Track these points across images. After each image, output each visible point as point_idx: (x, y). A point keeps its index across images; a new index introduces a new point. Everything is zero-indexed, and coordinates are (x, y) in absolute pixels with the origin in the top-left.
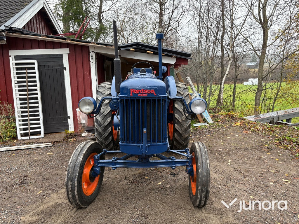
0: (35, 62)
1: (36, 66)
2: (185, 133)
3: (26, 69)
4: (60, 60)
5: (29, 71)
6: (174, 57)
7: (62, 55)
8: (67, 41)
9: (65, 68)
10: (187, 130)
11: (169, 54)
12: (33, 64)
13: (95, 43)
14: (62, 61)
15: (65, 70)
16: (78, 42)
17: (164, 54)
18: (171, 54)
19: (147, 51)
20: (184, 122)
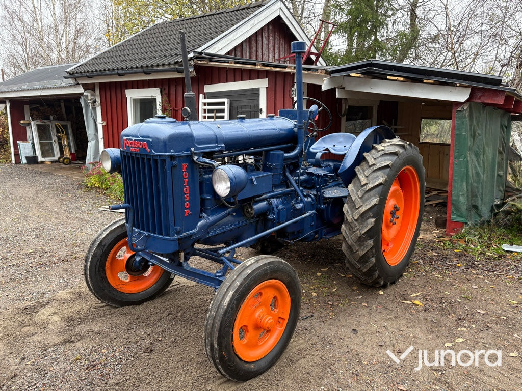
0: (226, 100)
1: (226, 107)
2: (360, 246)
3: (215, 111)
4: (256, 98)
5: (218, 114)
6: (459, 86)
7: (258, 89)
8: (256, 67)
9: (261, 110)
10: (363, 241)
11: (444, 80)
12: (223, 104)
13: (293, 68)
14: (258, 99)
15: (261, 113)
16: (270, 67)
17: (432, 82)
18: (452, 81)
19: (388, 77)
20: (356, 223)
